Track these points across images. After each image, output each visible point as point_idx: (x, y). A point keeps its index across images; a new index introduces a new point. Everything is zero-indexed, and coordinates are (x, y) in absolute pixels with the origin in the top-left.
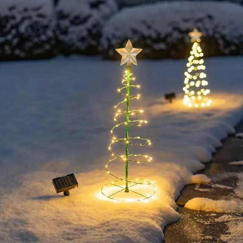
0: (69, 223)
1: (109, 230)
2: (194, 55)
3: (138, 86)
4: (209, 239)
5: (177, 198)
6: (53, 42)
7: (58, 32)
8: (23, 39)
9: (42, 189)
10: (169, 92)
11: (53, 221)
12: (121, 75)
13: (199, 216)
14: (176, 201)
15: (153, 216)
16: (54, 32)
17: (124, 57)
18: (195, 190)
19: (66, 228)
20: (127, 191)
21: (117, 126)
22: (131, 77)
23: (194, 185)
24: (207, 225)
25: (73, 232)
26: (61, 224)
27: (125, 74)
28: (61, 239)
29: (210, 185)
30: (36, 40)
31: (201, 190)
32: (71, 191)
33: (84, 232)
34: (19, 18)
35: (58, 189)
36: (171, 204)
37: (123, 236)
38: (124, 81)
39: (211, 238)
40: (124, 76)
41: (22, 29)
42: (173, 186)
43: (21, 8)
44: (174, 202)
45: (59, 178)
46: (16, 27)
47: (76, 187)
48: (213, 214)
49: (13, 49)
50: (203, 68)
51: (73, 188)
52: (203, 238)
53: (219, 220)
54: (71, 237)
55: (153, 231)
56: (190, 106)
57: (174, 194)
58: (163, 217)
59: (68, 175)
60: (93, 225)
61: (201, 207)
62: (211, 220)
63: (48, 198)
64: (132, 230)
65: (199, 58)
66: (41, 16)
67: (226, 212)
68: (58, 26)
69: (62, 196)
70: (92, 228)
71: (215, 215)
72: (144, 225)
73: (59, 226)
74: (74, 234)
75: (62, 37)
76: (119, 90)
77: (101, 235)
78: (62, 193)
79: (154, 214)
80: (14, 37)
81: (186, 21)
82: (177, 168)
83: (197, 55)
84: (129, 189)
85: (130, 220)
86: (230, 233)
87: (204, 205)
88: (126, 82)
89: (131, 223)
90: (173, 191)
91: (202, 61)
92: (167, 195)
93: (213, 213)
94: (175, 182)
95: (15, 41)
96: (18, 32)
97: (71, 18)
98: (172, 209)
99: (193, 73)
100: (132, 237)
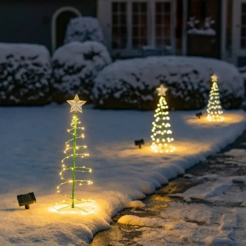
0: (24, 225)
1: (50, 229)
2: (160, 107)
3: (83, 128)
4: (125, 240)
5: (114, 216)
6: (47, 90)
7: (52, 81)
8: (18, 86)
9: (10, 205)
10: (139, 139)
11: (12, 223)
12: (70, 120)
13: (125, 227)
14: (112, 218)
15: (87, 223)
16: (48, 80)
17: (72, 107)
18: (131, 212)
19: (21, 227)
20: (73, 207)
21: (68, 157)
22: (77, 121)
23: (131, 208)
24: (127, 233)
25: (25, 229)
26: (18, 225)
27: (73, 119)
28: (16, 233)
29: (144, 209)
30: (30, 87)
31: (135, 212)
32: (31, 206)
33: (33, 229)
34: (16, 65)
35: (21, 203)
36: (105, 218)
37: (59, 232)
38: (72, 124)
39: (127, 239)
40: (72, 121)
41: (18, 76)
42: (112, 207)
43: (18, 57)
44: (111, 218)
45: (22, 195)
46: (13, 74)
47: (34, 202)
48: (136, 227)
49: (8, 95)
50: (168, 118)
51: (32, 203)
52: (121, 239)
53: (139, 230)
54: (23, 232)
55: (84, 232)
56: (156, 151)
57: (111, 212)
58: (95, 225)
59: (29, 194)
60: (41, 225)
61: (129, 221)
62: (132, 230)
63: (13, 210)
64: (68, 229)
65: (165, 110)
66: (36, 65)
67: (147, 225)
68: (53, 75)
69: (23, 210)
70: (39, 228)
71: (137, 227)
72: (78, 227)
73: (16, 226)
74: (26, 230)
75: (56, 85)
76: (69, 131)
77: (45, 231)
78: (24, 207)
79: (88, 222)
80: (10, 84)
81: (173, 75)
82: (119, 195)
83: (163, 108)
84: (75, 205)
85: (67, 223)
86: (142, 237)
87: (131, 221)
88: (74, 125)
89: (67, 225)
90: (111, 210)
91: (167, 113)
92: (104, 212)
93: (136, 225)
94: (114, 204)
95: (11, 87)
96: (14, 79)
97: (66, 68)
98: (105, 221)
99: (159, 123)
100: (66, 233)
